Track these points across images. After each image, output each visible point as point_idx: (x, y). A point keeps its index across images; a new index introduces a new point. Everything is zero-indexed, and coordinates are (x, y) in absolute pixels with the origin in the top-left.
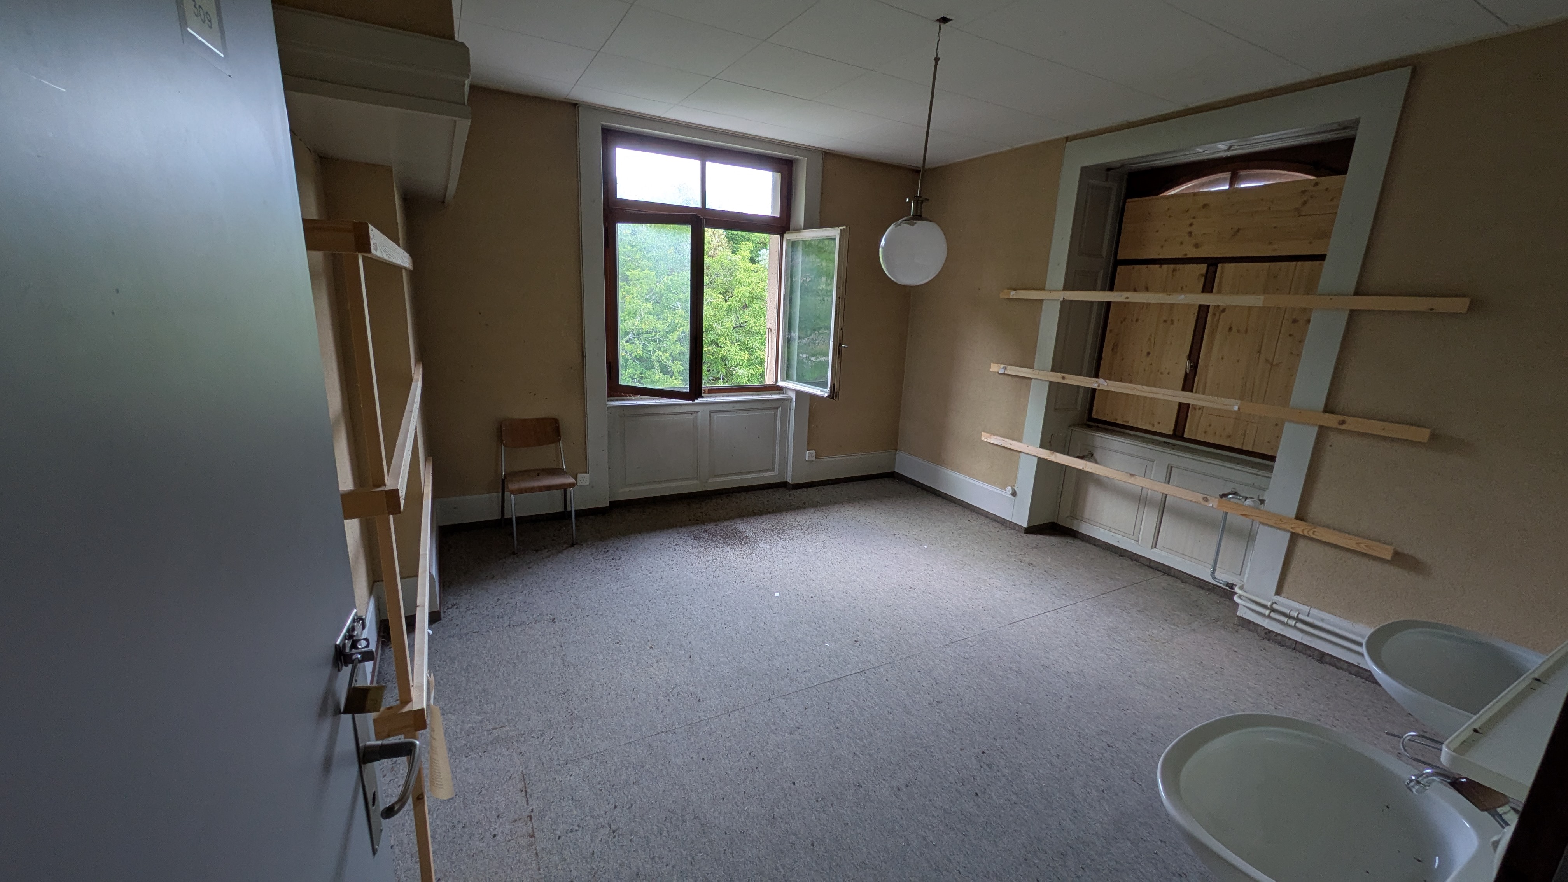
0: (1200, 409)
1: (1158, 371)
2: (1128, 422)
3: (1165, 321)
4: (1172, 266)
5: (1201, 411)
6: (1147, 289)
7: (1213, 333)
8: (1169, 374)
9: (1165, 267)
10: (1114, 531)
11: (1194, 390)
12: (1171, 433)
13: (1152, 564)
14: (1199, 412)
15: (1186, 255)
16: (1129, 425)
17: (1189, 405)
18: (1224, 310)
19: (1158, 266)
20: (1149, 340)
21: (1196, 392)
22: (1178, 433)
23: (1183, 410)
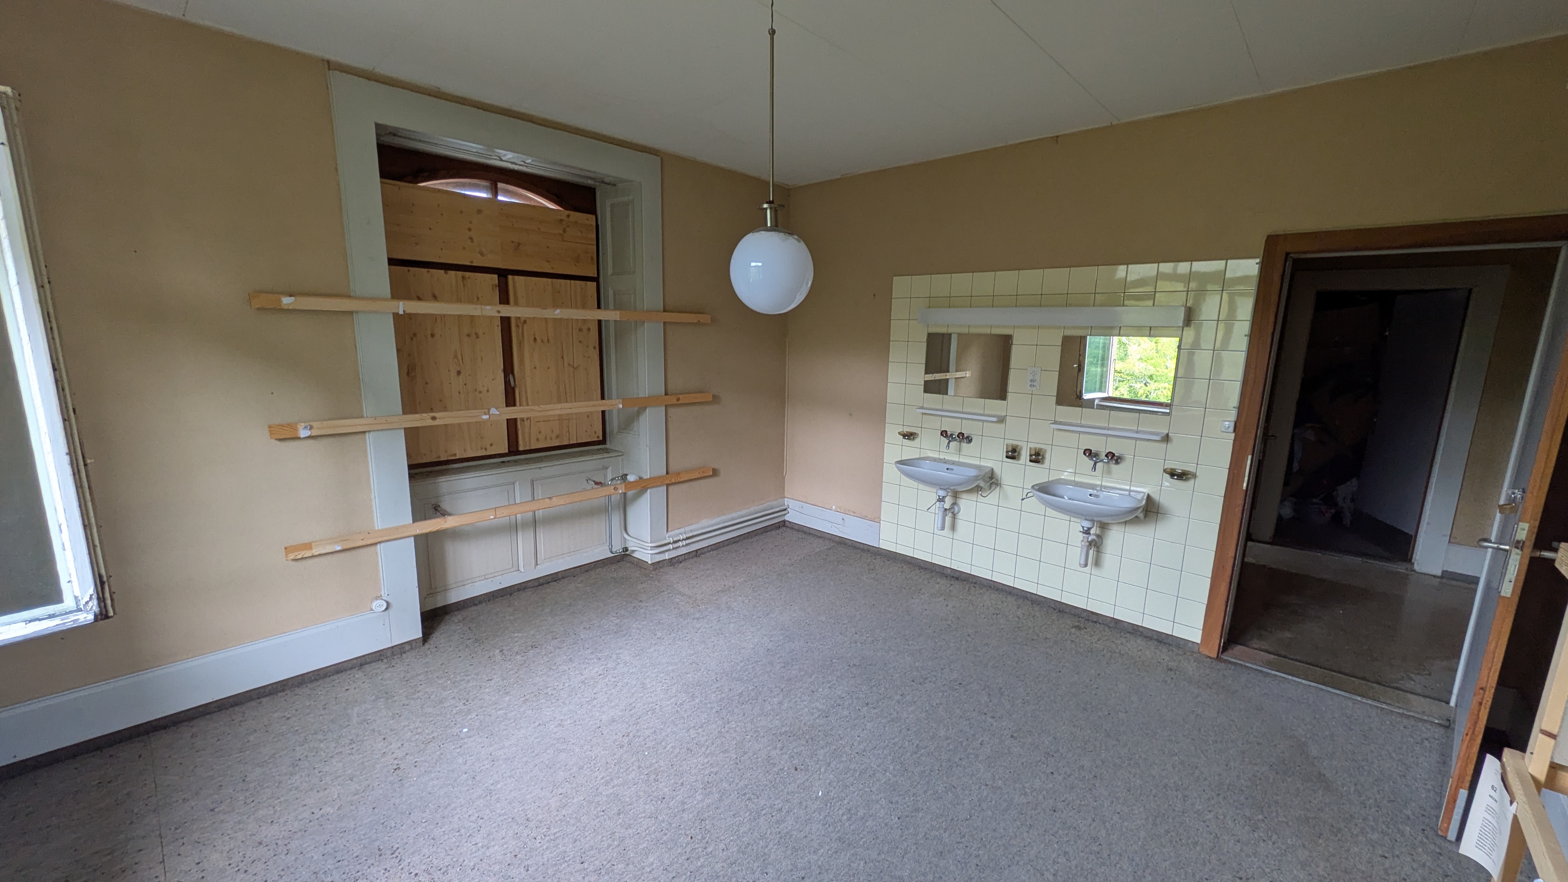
0: (527, 419)
1: (476, 390)
2: (455, 455)
3: (468, 335)
4: (460, 273)
5: (529, 421)
6: (435, 298)
7: (520, 344)
8: (488, 391)
9: (452, 273)
10: (490, 576)
11: (518, 403)
12: (507, 451)
13: (541, 581)
14: (527, 423)
15: (472, 262)
16: (457, 457)
17: (516, 419)
18: (525, 322)
19: (443, 271)
20: (456, 357)
21: (520, 405)
22: (514, 450)
23: (512, 424)
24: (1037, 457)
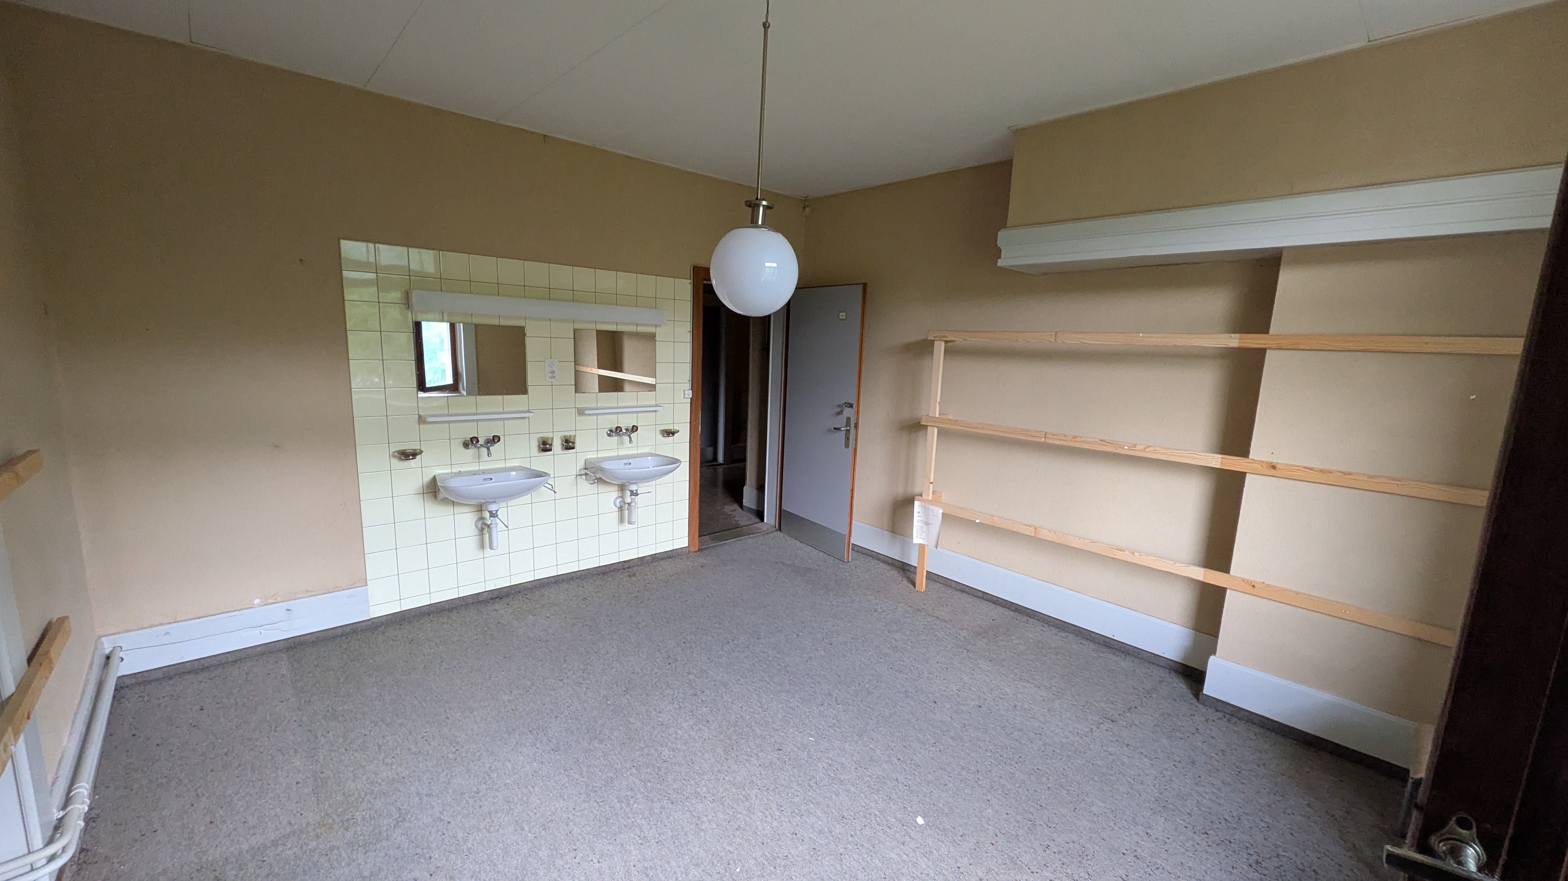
24: (568, 444)
